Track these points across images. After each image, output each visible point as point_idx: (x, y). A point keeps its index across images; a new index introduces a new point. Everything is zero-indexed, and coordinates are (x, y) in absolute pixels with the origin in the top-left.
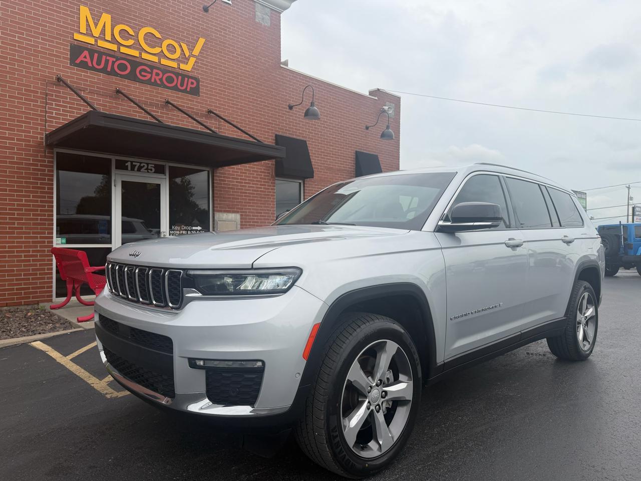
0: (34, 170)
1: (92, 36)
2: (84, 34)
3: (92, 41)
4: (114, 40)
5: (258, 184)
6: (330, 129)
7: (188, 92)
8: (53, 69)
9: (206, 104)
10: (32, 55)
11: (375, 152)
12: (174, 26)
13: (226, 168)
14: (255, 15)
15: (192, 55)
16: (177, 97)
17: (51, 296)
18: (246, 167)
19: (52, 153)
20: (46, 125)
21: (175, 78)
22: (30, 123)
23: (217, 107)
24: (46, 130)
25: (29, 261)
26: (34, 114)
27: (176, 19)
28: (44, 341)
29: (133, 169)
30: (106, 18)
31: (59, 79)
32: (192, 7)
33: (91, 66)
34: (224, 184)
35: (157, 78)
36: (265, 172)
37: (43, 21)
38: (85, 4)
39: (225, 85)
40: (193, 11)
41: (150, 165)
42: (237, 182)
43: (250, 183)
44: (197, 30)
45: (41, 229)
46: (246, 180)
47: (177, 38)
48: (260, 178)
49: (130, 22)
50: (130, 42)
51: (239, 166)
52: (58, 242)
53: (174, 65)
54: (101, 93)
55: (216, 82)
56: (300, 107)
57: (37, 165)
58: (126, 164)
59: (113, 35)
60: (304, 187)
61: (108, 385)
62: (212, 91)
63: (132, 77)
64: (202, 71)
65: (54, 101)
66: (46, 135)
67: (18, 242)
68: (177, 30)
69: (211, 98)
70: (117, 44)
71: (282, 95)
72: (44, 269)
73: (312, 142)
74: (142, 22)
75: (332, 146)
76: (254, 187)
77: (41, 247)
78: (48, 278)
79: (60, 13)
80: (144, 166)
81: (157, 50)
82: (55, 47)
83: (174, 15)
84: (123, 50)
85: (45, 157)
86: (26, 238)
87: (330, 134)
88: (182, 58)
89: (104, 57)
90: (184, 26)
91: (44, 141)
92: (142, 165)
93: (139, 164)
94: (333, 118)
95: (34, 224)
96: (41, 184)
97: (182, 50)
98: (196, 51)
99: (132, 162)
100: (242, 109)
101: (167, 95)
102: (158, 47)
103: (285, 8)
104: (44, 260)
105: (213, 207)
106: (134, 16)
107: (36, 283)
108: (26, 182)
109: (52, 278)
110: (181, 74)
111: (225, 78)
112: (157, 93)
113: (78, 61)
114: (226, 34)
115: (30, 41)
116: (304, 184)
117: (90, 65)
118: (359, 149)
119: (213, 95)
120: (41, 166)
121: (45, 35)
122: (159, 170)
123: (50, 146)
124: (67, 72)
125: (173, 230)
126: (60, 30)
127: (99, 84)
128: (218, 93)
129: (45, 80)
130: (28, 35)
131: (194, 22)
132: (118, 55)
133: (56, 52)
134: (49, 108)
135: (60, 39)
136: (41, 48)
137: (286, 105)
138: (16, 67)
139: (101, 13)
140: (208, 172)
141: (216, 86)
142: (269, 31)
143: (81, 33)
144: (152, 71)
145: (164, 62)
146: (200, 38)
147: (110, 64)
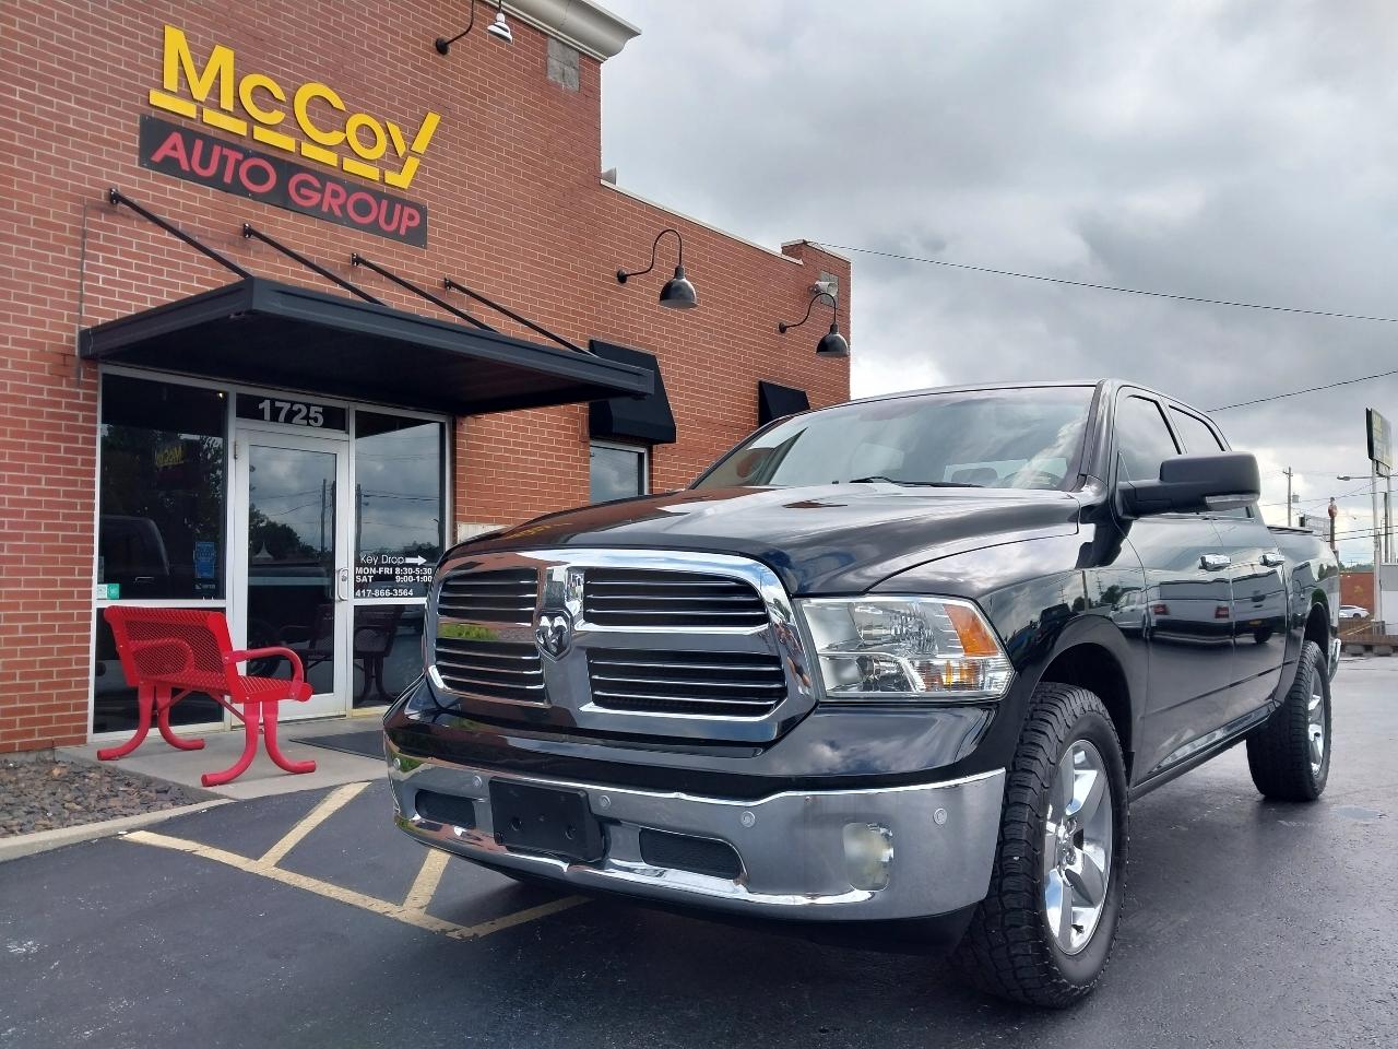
0: (52, 415)
1: (191, 98)
2: (172, 92)
3: (188, 109)
4: (240, 111)
5: (551, 456)
6: (704, 329)
7: (401, 238)
8: (99, 173)
9: (440, 267)
10: (54, 138)
11: (799, 385)
12: (373, 82)
13: (485, 417)
14: (545, 66)
15: (410, 152)
16: (377, 249)
17: (84, 729)
18: (528, 415)
19: (94, 376)
20: (81, 308)
21: (373, 202)
23: (463, 273)
24: (81, 320)
25: (33, 641)
26: (54, 282)
27: (378, 67)
29: (274, 418)
30: (223, 58)
31: (115, 198)
32: (412, 41)
33: (188, 169)
34: (479, 455)
35: (335, 203)
36: (567, 429)
37: (80, 58)
38: (177, 24)
39: (481, 222)
40: (414, 50)
41: (313, 409)
42: (506, 450)
43: (534, 454)
44: (422, 94)
45: (64, 561)
46: (526, 445)
47: (379, 111)
48: (558, 442)
49: (277, 70)
50: (276, 117)
51: (512, 414)
52: (103, 596)
53: (372, 173)
54: (210, 236)
55: (463, 216)
56: (641, 278)
57: (57, 404)
58: (261, 406)
59: (237, 98)
60: (651, 463)
61: (426, 913)
62: (454, 238)
63: (280, 199)
64: (433, 189)
65: (100, 251)
66: (84, 334)
67: (8, 595)
68: (379, 93)
69: (451, 253)
70: (244, 120)
71: (606, 249)
72: (68, 662)
73: (668, 359)
74: (302, 71)
75: (710, 369)
76: (542, 463)
77: (63, 605)
78: (78, 684)
79: (118, 40)
80: (300, 410)
81: (335, 138)
82: (107, 121)
83: (373, 57)
84: (261, 134)
85: (79, 384)
86: (28, 583)
87: (704, 342)
88: (390, 158)
89: (217, 149)
90: (394, 83)
91: (76, 345)
92: (296, 407)
93: (288, 406)
94: (711, 305)
95: (48, 549)
96: (67, 450)
97: (390, 140)
98: (421, 145)
99: (273, 401)
100: (516, 281)
101: (356, 244)
102: (338, 129)
103: (610, 53)
104: (70, 639)
105: (454, 509)
106: (285, 55)
107: (49, 697)
108: (33, 447)
109: (86, 683)
110: (386, 196)
111: (482, 206)
112: (336, 238)
113: (157, 158)
114: (486, 106)
115: (50, 104)
116: (651, 456)
117: (185, 166)
118: (770, 378)
119: (459, 247)
120: (69, 406)
121: (85, 93)
122: (334, 420)
123: (89, 359)
124: (133, 182)
125: (364, 565)
126: (118, 82)
127: (205, 212)
128: (467, 242)
129: (81, 200)
130: (43, 90)
131: (416, 76)
132: (248, 147)
133: (110, 133)
134: (90, 267)
135: (118, 103)
136: (76, 122)
137: (611, 273)
138: (16, 166)
139: (213, 46)
140: (442, 425)
141: (462, 224)
142: (576, 102)
143: (167, 91)
144: (324, 186)
145: (351, 165)
146: (430, 114)
147: (231, 166)
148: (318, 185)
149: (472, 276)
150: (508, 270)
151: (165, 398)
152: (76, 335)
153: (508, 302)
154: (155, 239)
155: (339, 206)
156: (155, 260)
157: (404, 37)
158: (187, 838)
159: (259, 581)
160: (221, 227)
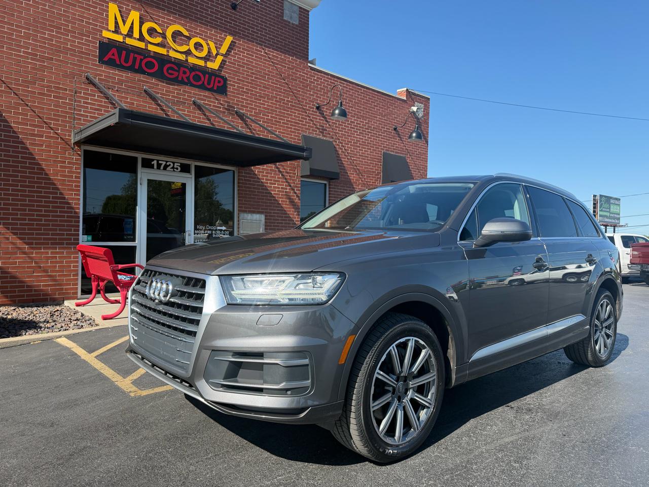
0: (61, 167)
1: (121, 34)
2: (113, 31)
3: (119, 38)
4: (142, 38)
5: (283, 185)
6: (357, 129)
7: (215, 91)
8: (81, 66)
9: (232, 103)
10: (62, 52)
11: (402, 154)
12: (203, 24)
14: (283, 13)
15: (219, 54)
16: (204, 96)
17: (76, 293)
18: (272, 167)
19: (80, 151)
20: (74, 122)
21: (201, 75)
22: (58, 120)
23: (243, 106)
24: (74, 127)
25: (56, 258)
26: (62, 112)
27: (204, 17)
28: (68, 337)
29: (159, 168)
30: (134, 16)
31: (87, 77)
32: (220, 5)
34: (249, 184)
35: (184, 76)
36: (290, 173)
37: (73, 18)
39: (252, 84)
40: (221, 9)
41: (176, 164)
42: (262, 183)
43: (275, 184)
44: (225, 28)
45: (68, 226)
46: (271, 180)
47: (205, 36)
48: (286, 179)
49: (158, 20)
50: (159, 40)
51: (265, 166)
52: (84, 240)
53: (201, 63)
54: (129, 91)
55: (243, 81)
56: (326, 107)
57: (64, 162)
58: (153, 163)
59: (141, 32)
60: (330, 188)
61: (132, 383)
62: (239, 91)
63: (160, 75)
64: (229, 69)
65: (82, 99)
67: (44, 239)
68: (205, 28)
69: (238, 97)
70: (145, 42)
71: (309, 94)
72: (70, 266)
73: (339, 142)
74: (170, 20)
75: (359, 147)
76: (279, 188)
77: (67, 244)
79: (89, 10)
80: (170, 165)
81: (184, 48)
82: (84, 44)
83: (203, 12)
84: (151, 48)
85: (73, 154)
86: (52, 234)
87: (357, 135)
88: (209, 56)
89: (132, 55)
90: (212, 23)
91: (72, 138)
92: (168, 164)
93: (165, 163)
94: (360, 118)
95: (61, 221)
96: (68, 181)
97: (209, 49)
98: (223, 50)
100: (268, 109)
101: (194, 94)
102: (186, 45)
103: (313, 7)
104: (70, 257)
105: (238, 207)
106: (162, 13)
107: (62, 280)
110: (208, 73)
111: (252, 77)
112: (184, 91)
113: (106, 59)
114: (254, 32)
115: (60, 38)
116: (330, 185)
117: (118, 62)
118: (387, 150)
119: (241, 94)
120: (69, 163)
121: (75, 33)
122: (185, 169)
123: (78, 143)
124: (96, 70)
125: (198, 230)
126: (89, 28)
127: (127, 82)
128: (244, 92)
129: (74, 78)
130: (57, 32)
131: (222, 20)
132: (145, 53)
133: (86, 49)
134: (78, 106)
135: (89, 37)
136: (71, 45)
137: (313, 105)
138: (46, 64)
139: (130, 11)
140: (234, 171)
141: (243, 85)
142: (297, 29)
143: (110, 31)
144: (179, 69)
145: (191, 60)
146: (228, 36)
147: (138, 62)
148: (177, 69)
149: (247, 107)
151: (111, 159)
152: (72, 134)
155: (186, 77)
157: (217, 3)
158: (76, 342)
159: (153, 235)
160: (135, 88)
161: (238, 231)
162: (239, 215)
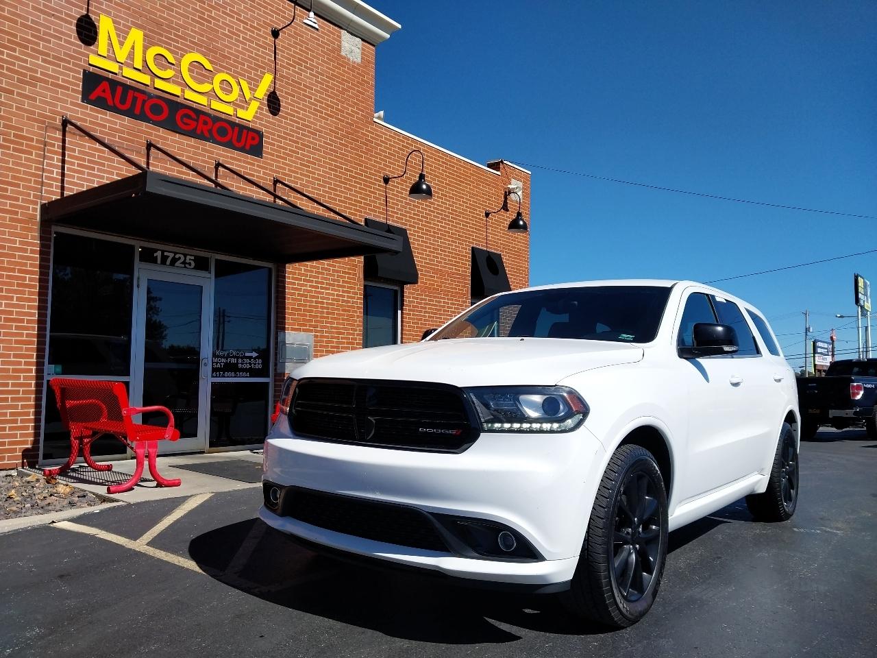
0: (21, 257)
1: (116, 60)
2: (104, 56)
3: (114, 67)
4: (146, 69)
5: (339, 291)
6: (437, 213)
7: (247, 152)
8: (56, 106)
9: (271, 170)
10: (27, 83)
11: (495, 249)
12: (231, 54)
13: (297, 265)
14: (340, 46)
15: (254, 98)
16: (231, 158)
17: (37, 456)
18: (324, 264)
19: (49, 233)
20: (42, 190)
21: (229, 128)
22: (18, 186)
23: (286, 174)
24: (41, 198)
25: (6, 399)
26: (25, 173)
27: (235, 45)
29: (164, 262)
30: (136, 36)
31: (65, 123)
32: (256, 29)
33: (112, 105)
35: (205, 128)
36: (350, 274)
37: (45, 33)
38: (108, 14)
39: (298, 143)
40: (258, 34)
41: (188, 257)
43: (328, 289)
44: (262, 62)
45: (25, 349)
46: (323, 283)
47: (235, 72)
48: (343, 282)
49: (170, 45)
50: (169, 73)
51: (314, 263)
52: (51, 372)
53: (229, 110)
54: (124, 146)
55: (286, 139)
56: (399, 180)
57: (25, 250)
58: (155, 255)
59: (145, 61)
62: (280, 152)
63: (170, 125)
64: (266, 121)
65: (55, 155)
66: (43, 206)
68: (234, 61)
69: (279, 162)
70: (149, 75)
71: (375, 161)
73: (414, 231)
74: (187, 46)
75: (441, 238)
76: (333, 295)
77: (25, 378)
78: (34, 428)
79: (70, 23)
80: (180, 258)
81: (206, 88)
82: (62, 73)
83: (232, 38)
84: (159, 84)
87: (438, 221)
88: (241, 101)
89: (131, 92)
90: (245, 55)
91: (38, 213)
92: (177, 256)
93: (171, 255)
94: (442, 198)
95: (17, 342)
96: (30, 280)
97: (241, 90)
98: (260, 93)
100: (319, 180)
101: (217, 154)
102: (208, 82)
105: (277, 323)
106: (176, 35)
107: (15, 436)
108: (9, 277)
109: (39, 427)
110: (238, 125)
111: (299, 133)
112: (203, 150)
114: (302, 70)
115: (26, 61)
116: (402, 292)
117: (110, 102)
118: (476, 244)
119: (282, 158)
120: (32, 251)
121: (48, 55)
122: (202, 264)
123: (46, 222)
124: (77, 112)
125: (218, 357)
126: (69, 49)
127: (123, 132)
128: (288, 155)
129: (44, 122)
130: (21, 53)
131: (258, 50)
132: (151, 92)
133: (63, 80)
134: (48, 165)
135: (69, 62)
136: (42, 73)
137: (380, 176)
139: (130, 28)
140: (270, 270)
141: (285, 143)
142: (359, 69)
144: (198, 116)
145: (216, 105)
146: (266, 74)
147: (139, 104)
149: (291, 176)
150: (314, 173)
151: (94, 248)
152: (39, 207)
153: (313, 193)
154: (90, 148)
156: (90, 161)
157: (251, 26)
158: (92, 526)
159: (152, 365)
160: (132, 141)
161: (276, 359)
162: (277, 334)
